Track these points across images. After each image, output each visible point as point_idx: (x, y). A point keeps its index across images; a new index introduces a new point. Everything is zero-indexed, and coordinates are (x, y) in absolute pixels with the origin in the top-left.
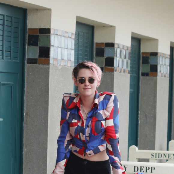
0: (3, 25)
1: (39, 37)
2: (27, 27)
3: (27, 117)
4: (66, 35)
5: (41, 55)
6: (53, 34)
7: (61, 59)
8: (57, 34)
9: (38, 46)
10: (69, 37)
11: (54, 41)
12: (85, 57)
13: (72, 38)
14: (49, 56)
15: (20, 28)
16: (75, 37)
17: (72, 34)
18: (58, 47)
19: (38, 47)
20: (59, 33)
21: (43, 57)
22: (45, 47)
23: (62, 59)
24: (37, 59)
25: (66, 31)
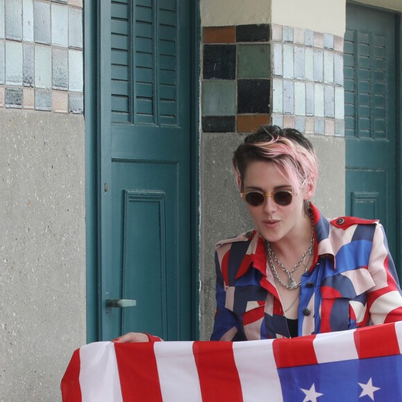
0: (127, 20)
1: (238, 53)
2: (199, 21)
3: (209, 294)
4: (319, 43)
5: (243, 106)
6: (280, 42)
7: (304, 115)
8: (289, 42)
9: (234, 78)
10: (326, 48)
11: (283, 61)
12: (376, 107)
13: (335, 52)
14: (268, 108)
15: (178, 28)
16: (345, 48)
17: (336, 38)
18: (295, 79)
19: (236, 81)
20: (298, 38)
21: (250, 112)
22: (255, 81)
23: (309, 116)
24: (233, 118)
25: (316, 31)
